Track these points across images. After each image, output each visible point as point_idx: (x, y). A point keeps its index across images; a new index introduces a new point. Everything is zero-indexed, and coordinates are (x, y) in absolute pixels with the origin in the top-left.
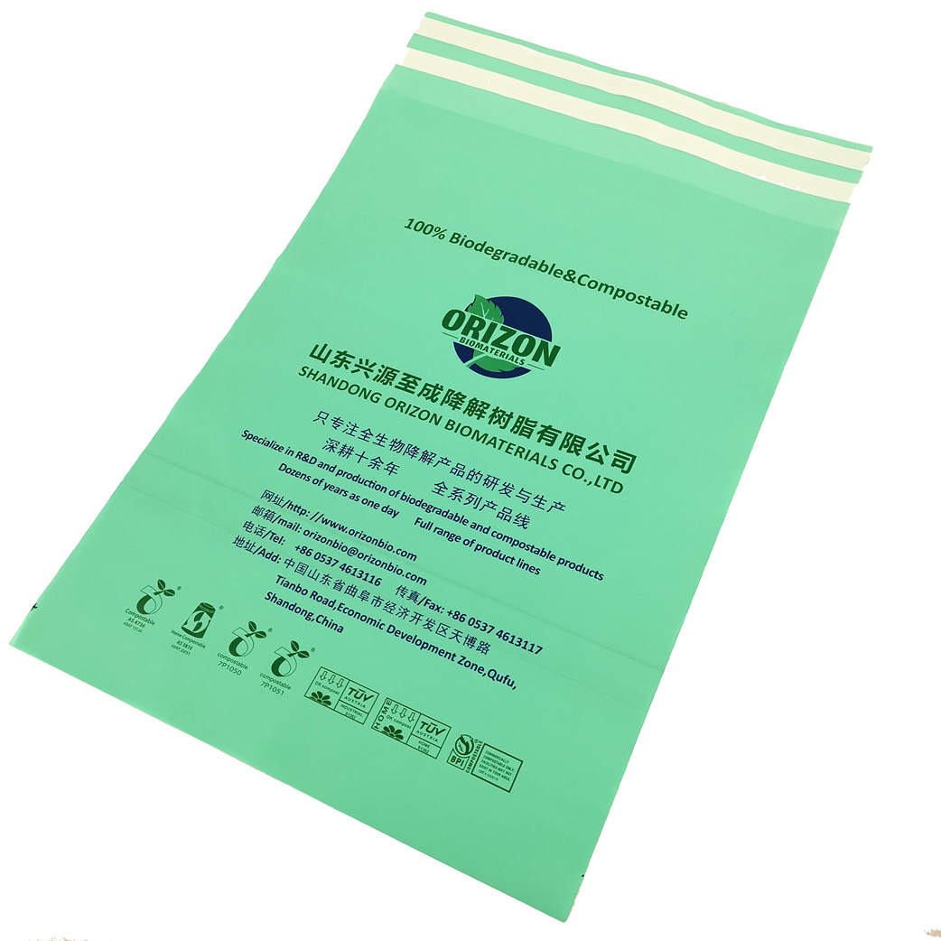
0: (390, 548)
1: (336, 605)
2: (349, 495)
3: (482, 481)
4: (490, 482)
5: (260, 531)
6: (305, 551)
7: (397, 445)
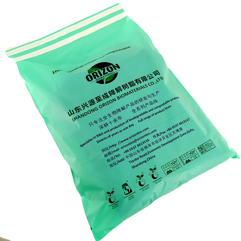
0: (141, 132)
1: (147, 153)
2: (119, 132)
3: (139, 102)
4: (141, 100)
5: (112, 159)
6: (127, 151)
7: (114, 113)
